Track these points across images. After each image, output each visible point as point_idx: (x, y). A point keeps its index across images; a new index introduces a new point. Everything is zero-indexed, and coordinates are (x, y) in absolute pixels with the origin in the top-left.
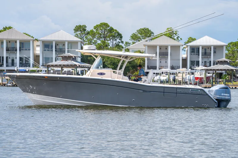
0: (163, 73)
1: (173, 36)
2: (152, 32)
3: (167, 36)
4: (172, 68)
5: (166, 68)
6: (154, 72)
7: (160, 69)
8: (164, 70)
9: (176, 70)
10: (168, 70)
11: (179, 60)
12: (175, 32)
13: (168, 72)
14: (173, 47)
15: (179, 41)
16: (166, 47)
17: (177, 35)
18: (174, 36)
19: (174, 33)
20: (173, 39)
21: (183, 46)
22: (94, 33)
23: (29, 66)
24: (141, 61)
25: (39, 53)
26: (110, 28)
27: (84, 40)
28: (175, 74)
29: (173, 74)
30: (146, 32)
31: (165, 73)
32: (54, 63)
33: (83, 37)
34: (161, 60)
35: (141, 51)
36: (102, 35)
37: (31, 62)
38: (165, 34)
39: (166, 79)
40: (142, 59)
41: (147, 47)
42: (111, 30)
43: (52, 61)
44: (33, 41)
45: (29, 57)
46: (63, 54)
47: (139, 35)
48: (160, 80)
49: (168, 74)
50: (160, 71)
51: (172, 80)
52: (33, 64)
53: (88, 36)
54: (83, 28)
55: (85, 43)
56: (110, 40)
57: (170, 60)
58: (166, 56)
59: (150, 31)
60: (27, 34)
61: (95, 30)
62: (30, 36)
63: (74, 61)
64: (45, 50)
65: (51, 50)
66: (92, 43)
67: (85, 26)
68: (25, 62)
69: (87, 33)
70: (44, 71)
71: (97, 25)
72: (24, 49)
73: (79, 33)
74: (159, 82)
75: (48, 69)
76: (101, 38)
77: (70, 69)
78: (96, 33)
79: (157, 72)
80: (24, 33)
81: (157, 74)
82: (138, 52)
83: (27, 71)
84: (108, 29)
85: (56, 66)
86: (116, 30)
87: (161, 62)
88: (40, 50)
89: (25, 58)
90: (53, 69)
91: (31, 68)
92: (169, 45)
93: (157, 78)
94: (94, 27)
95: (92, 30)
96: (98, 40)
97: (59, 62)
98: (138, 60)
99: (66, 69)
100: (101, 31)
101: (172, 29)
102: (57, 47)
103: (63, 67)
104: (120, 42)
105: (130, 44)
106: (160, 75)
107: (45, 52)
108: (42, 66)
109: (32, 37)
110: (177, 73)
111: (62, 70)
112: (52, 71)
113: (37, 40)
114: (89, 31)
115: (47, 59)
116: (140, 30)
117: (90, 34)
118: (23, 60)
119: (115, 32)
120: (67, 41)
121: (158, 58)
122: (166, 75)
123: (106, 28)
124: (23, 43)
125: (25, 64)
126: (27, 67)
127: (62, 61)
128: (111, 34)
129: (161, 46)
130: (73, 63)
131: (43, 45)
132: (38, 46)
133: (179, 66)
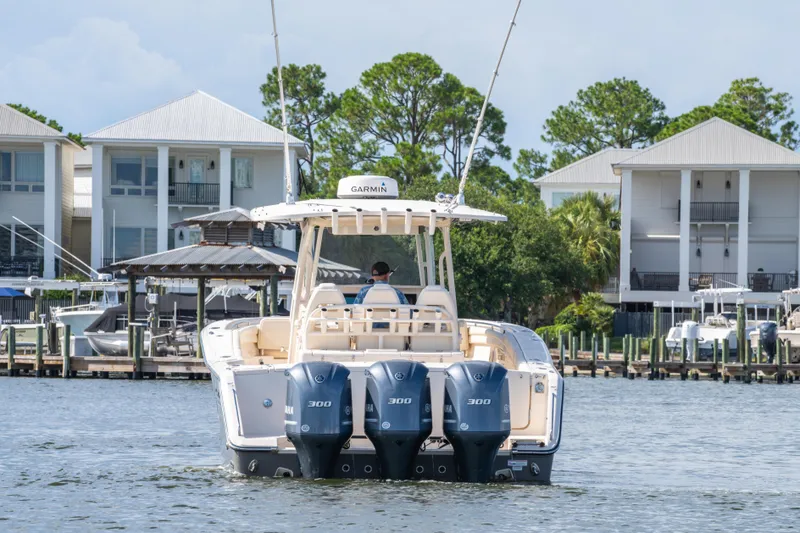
0: (709, 308)
1: (764, 120)
2: (656, 102)
3: (733, 122)
4: (760, 283)
5: (725, 286)
6: (665, 304)
7: (694, 288)
8: (714, 293)
9: (778, 295)
10: (739, 292)
11: (796, 242)
12: (772, 101)
13: (739, 301)
14: (761, 176)
15: (793, 145)
16: (728, 178)
17: (786, 113)
18: (769, 123)
19: (769, 107)
20: (760, 134)
22: (365, 108)
23: (40, 273)
24: (598, 249)
25: (91, 206)
26: (441, 79)
27: (310, 140)
28: (773, 312)
29: (762, 313)
30: (627, 101)
31: (719, 311)
32: (163, 256)
33: (308, 127)
34: (699, 240)
35: (600, 197)
36: (401, 115)
37: (46, 248)
38: (721, 111)
39: (726, 342)
40: (605, 234)
41: (628, 176)
42: (451, 89)
43: (152, 248)
44: (60, 143)
45: (40, 228)
46: (207, 211)
47: (590, 117)
48: (697, 344)
49: (739, 313)
50: (695, 300)
51: (760, 342)
52: (57, 260)
53: (332, 120)
54: (308, 80)
55: (317, 155)
56: (443, 141)
57: (750, 242)
58: (727, 224)
59: (643, 95)
60: (26, 111)
61: (366, 93)
62: (42, 119)
63: (264, 247)
64: (119, 192)
65: (148, 192)
66: (352, 158)
67: (318, 69)
68: (18, 251)
69: (328, 105)
70: (111, 294)
71: (379, 68)
72: (13, 183)
73: (287, 107)
74: (691, 356)
75: (133, 285)
76: (399, 129)
77: (242, 287)
78: (373, 107)
79: (682, 305)
80: (13, 106)
81: (683, 313)
82: (584, 200)
83: (27, 297)
84: (433, 87)
85: (174, 271)
86: (473, 92)
87: (699, 253)
88: (91, 192)
89: (19, 228)
90: (158, 287)
91: (50, 283)
92: (744, 167)
93: (679, 333)
94: (366, 74)
95: (355, 90)
96: (382, 143)
97: (191, 252)
98: (584, 244)
99: (220, 289)
100: (398, 95)
101: (757, 85)
102: (179, 177)
103: (210, 277)
104: (491, 153)
105: (542, 160)
106: (698, 318)
107: (118, 199)
108: (101, 271)
109: (53, 124)
110: (783, 311)
111: (204, 291)
112: (152, 298)
113: (78, 140)
114: (338, 95)
115: (127, 238)
116: (593, 93)
117: (345, 109)
118: (9, 242)
119: (467, 99)
120: (225, 145)
121: (684, 235)
122: (729, 317)
123: (425, 78)
124: (9, 154)
125: (19, 259)
126: (27, 276)
127: (203, 244)
128: (450, 110)
129: (702, 172)
130: (258, 256)
131: (109, 167)
132: (85, 172)
133: (793, 272)
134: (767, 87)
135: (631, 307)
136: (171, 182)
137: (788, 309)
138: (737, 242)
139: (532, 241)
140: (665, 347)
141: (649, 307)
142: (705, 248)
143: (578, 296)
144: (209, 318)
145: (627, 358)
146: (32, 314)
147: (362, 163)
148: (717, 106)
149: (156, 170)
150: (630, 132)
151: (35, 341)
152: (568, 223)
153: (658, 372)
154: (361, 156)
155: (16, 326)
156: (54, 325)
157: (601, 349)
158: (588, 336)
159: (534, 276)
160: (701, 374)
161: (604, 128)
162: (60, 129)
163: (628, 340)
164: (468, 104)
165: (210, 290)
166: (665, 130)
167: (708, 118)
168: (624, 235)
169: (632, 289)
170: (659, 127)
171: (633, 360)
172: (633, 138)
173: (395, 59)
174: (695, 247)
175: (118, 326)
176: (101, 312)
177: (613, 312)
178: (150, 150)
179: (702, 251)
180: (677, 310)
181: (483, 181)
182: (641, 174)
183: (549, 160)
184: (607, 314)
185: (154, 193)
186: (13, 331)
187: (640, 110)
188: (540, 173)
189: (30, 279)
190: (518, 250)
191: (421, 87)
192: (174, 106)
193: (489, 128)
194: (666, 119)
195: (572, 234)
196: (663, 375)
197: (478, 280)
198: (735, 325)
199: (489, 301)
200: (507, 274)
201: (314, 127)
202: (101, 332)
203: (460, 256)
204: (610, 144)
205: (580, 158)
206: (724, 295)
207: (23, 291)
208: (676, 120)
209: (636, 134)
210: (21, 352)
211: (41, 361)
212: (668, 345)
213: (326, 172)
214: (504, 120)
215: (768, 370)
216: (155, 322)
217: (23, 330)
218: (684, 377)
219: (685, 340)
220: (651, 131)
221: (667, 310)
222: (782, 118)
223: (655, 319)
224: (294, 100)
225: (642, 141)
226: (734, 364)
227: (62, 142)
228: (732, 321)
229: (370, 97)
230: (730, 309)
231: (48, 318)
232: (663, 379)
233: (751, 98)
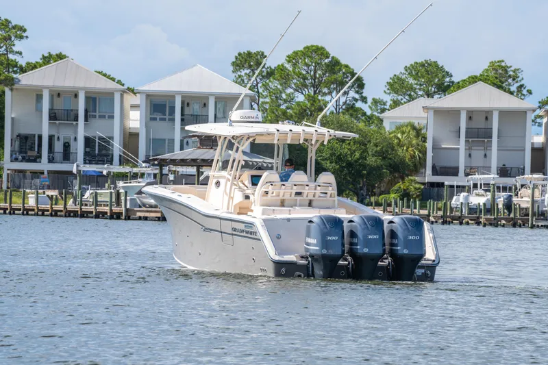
0: (475, 186)
1: (507, 83)
2: (447, 73)
3: (490, 84)
4: (503, 172)
5: (484, 174)
6: (451, 183)
7: (467, 175)
8: (478, 178)
9: (514, 179)
10: (492, 177)
11: (524, 150)
12: (511, 73)
13: (492, 182)
14: (505, 114)
15: (523, 97)
16: (487, 115)
17: (519, 79)
18: (509, 85)
19: (510, 76)
20: (505, 91)
21: (534, 111)
22: (288, 75)
23: (111, 162)
24: (415, 153)
25: (139, 126)
26: (330, 59)
27: (258, 92)
28: (510, 189)
29: (505, 189)
30: (431, 72)
31: (481, 188)
32: (177, 154)
33: (257, 85)
34: (470, 149)
35: (416, 125)
36: (307, 79)
37: (114, 149)
38: (483, 78)
39: (484, 204)
40: (418, 145)
41: (431, 113)
42: (335, 65)
43: (172, 150)
44: (123, 92)
45: (112, 138)
47: (411, 81)
48: (468, 205)
49: (492, 189)
50: (468, 181)
51: (504, 205)
52: (120, 156)
53: (270, 81)
54: (257, 59)
55: (261, 100)
56: (330, 93)
57: (498, 150)
58: (486, 140)
59: (441, 69)
60: (105, 75)
61: (289, 67)
62: (113, 79)
64: (155, 119)
65: (170, 120)
66: (281, 102)
67: (263, 53)
68: (99, 151)
69: (267, 72)
70: (149, 174)
71: (296, 53)
72: (97, 114)
73: (246, 74)
74: (465, 212)
75: (161, 170)
76: (306, 86)
78: (293, 74)
79: (460, 184)
80: (99, 73)
81: (461, 188)
82: (407, 126)
83: (104, 176)
84: (325, 63)
85: (183, 162)
86: (347, 66)
87: (470, 155)
88: (139, 119)
89: (100, 138)
90: (175, 171)
91: (116, 168)
92: (496, 109)
93: (458, 200)
94: (289, 57)
95: (282, 65)
96: (297, 94)
97: (193, 152)
98: (407, 150)
99: (208, 172)
100: (306, 68)
101: (503, 64)
102: (187, 111)
103: (202, 166)
104: (356, 100)
105: (385, 104)
106: (469, 191)
107: (153, 123)
108: (144, 162)
109: (119, 82)
110: (516, 188)
111: (199, 173)
112: (171, 177)
113: (133, 91)
114: (273, 68)
115: (158, 144)
116: (413, 67)
117: (277, 76)
118: (95, 146)
119: (344, 70)
120: (212, 94)
121: (462, 145)
122: (486, 191)
123: (321, 59)
124: (95, 98)
125: (99, 155)
126: (104, 164)
127: (199, 148)
128: (334, 76)
129: (473, 111)
131: (149, 105)
132: (136, 108)
133: (522, 167)
134: (509, 66)
135: (432, 185)
136: (182, 114)
137: (519, 187)
138: (491, 150)
139: (378, 149)
140: (451, 208)
141: (442, 185)
142: (474, 153)
143: (403, 179)
145: (429, 213)
146: (107, 185)
147: (286, 105)
148: (481, 75)
149: (174, 107)
150: (433, 89)
151: (108, 199)
152: (398, 138)
153: (446, 221)
154: (285, 101)
155: (98, 191)
156: (118, 191)
157: (415, 208)
158: (408, 200)
159: (379, 168)
160: (470, 222)
161: (418, 87)
162: (123, 85)
163: (430, 203)
164: (344, 73)
165: (202, 173)
166: (452, 88)
167: (476, 82)
168: (429, 145)
169: (433, 175)
170: (449, 87)
171: (433, 213)
172: (435, 92)
173: (305, 48)
174: (468, 152)
177: (422, 187)
178: (171, 97)
179: (472, 155)
180: (458, 187)
181: (351, 115)
182: (438, 112)
183: (388, 104)
184: (419, 188)
185: (173, 120)
186: (96, 194)
187: (438, 78)
188: (383, 111)
189: (106, 166)
190: (370, 153)
191: (318, 64)
192: (185, 72)
193: (355, 86)
194: (453, 82)
195: (400, 145)
196: (449, 222)
197: (348, 170)
198: (489, 195)
199: (354, 181)
200: (364, 166)
201: (260, 85)
202: (143, 195)
203: (339, 156)
204: (422, 96)
205: (405, 103)
206: (484, 179)
207: (102, 172)
208: (459, 83)
209: (436, 90)
210: (101, 205)
211: (111, 210)
212: (452, 206)
213: (266, 109)
214: (364, 82)
215: (508, 220)
217: (101, 194)
218: (461, 223)
219: (462, 203)
220: (444, 89)
221: (452, 187)
222: (517, 82)
223: (445, 192)
224: (249, 70)
225: (439, 94)
226: (489, 216)
227: (124, 92)
228: (488, 193)
229: (291, 69)
230: (487, 187)
231: (115, 187)
232: (449, 224)
233: (500, 71)
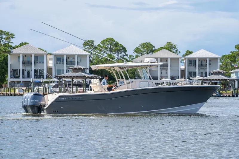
0: (163, 83)
2: (153, 46)
3: (167, 50)
4: (172, 78)
5: (166, 79)
7: (160, 79)
8: (164, 80)
9: (175, 80)
10: (168, 80)
11: (178, 71)
12: (174, 46)
14: (172, 59)
15: (177, 54)
16: (166, 60)
17: (176, 48)
18: (173, 50)
19: (173, 47)
20: (172, 52)
21: (181, 58)
23: (43, 78)
25: (52, 66)
26: (115, 42)
27: (92, 53)
28: (174, 83)
30: (148, 46)
31: (165, 83)
32: (65, 74)
36: (108, 49)
37: (44, 73)
38: (165, 48)
42: (117, 44)
43: (63, 73)
44: (47, 55)
45: (43, 70)
46: (73, 66)
47: (142, 49)
49: (168, 84)
52: (46, 75)
53: (96, 50)
55: (93, 56)
56: (116, 53)
57: (170, 71)
58: (166, 68)
59: (151, 45)
60: (41, 49)
61: (102, 45)
62: (44, 50)
63: (83, 73)
64: (58, 63)
65: (62, 63)
67: (93, 41)
68: (39, 74)
69: (95, 47)
70: (56, 81)
71: (104, 40)
72: (38, 62)
73: (88, 47)
75: (60, 80)
77: (79, 80)
79: (158, 82)
80: (39, 48)
83: (41, 82)
84: (114, 44)
85: (67, 77)
86: (121, 44)
87: (161, 73)
88: (52, 63)
89: (40, 70)
90: (64, 80)
91: (45, 80)
92: (169, 58)
94: (101, 42)
95: (100, 44)
96: (105, 54)
97: (70, 74)
99: (76, 80)
100: (107, 45)
101: (171, 43)
103: (74, 78)
104: (124, 55)
105: (133, 57)
106: (161, 84)
107: (57, 64)
108: (54, 77)
109: (45, 51)
110: (176, 83)
111: (73, 81)
112: (63, 82)
113: (50, 54)
114: (97, 45)
115: (59, 71)
116: (142, 45)
118: (38, 72)
120: (76, 54)
121: (159, 70)
122: (167, 84)
123: (112, 42)
124: (38, 57)
125: (39, 75)
126: (41, 78)
127: (72, 72)
128: (117, 48)
129: (162, 59)
130: (82, 74)
131: (55, 59)
132: (51, 60)
133: (178, 76)
134: (173, 44)
136: (67, 61)
138: (168, 71)
139: (132, 71)
142: (162, 72)
144: (74, 85)
146: (42, 85)
147: (101, 57)
149: (64, 59)
150: (149, 51)
151: (43, 90)
161: (144, 51)
162: (47, 52)
164: (120, 47)
165: (74, 81)
166: (155, 51)
167: (163, 49)
172: (149, 53)
173: (107, 39)
174: (161, 72)
175: (57, 87)
176: (54, 85)
178: (63, 56)
180: (158, 83)
183: (135, 57)
185: (63, 63)
186: (39, 88)
187: (150, 48)
188: (133, 59)
191: (111, 44)
192: (67, 48)
193: (124, 51)
194: (155, 49)
202: (54, 88)
204: (145, 54)
205: (140, 56)
206: (166, 80)
208: (157, 49)
210: (40, 92)
211: (44, 94)
213: (95, 59)
214: (126, 49)
216: (64, 86)
217: (40, 88)
220: (153, 51)
221: (156, 83)
225: (151, 53)
229: (102, 46)
231: (45, 86)
233: (170, 45)
